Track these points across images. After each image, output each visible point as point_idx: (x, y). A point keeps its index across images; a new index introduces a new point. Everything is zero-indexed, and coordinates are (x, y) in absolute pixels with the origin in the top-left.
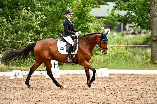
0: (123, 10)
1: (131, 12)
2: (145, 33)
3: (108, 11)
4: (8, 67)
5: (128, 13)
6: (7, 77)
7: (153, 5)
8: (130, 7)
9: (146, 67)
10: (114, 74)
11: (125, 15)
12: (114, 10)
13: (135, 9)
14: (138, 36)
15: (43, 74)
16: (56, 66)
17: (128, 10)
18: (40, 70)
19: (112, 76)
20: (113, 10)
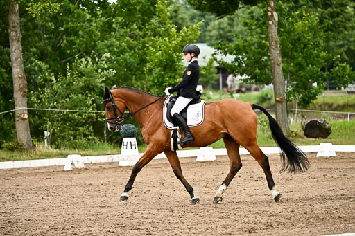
0: (228, 55)
1: (240, 57)
2: (256, 90)
3: (204, 58)
4: (58, 151)
5: (236, 60)
6: (59, 166)
7: (274, 47)
8: (238, 50)
9: (270, 143)
10: (221, 156)
11: (232, 62)
12: (215, 54)
13: (247, 53)
14: (248, 94)
15: (114, 161)
16: (133, 147)
17: (236, 54)
18: (109, 153)
19: (220, 159)
20: (213, 55)
